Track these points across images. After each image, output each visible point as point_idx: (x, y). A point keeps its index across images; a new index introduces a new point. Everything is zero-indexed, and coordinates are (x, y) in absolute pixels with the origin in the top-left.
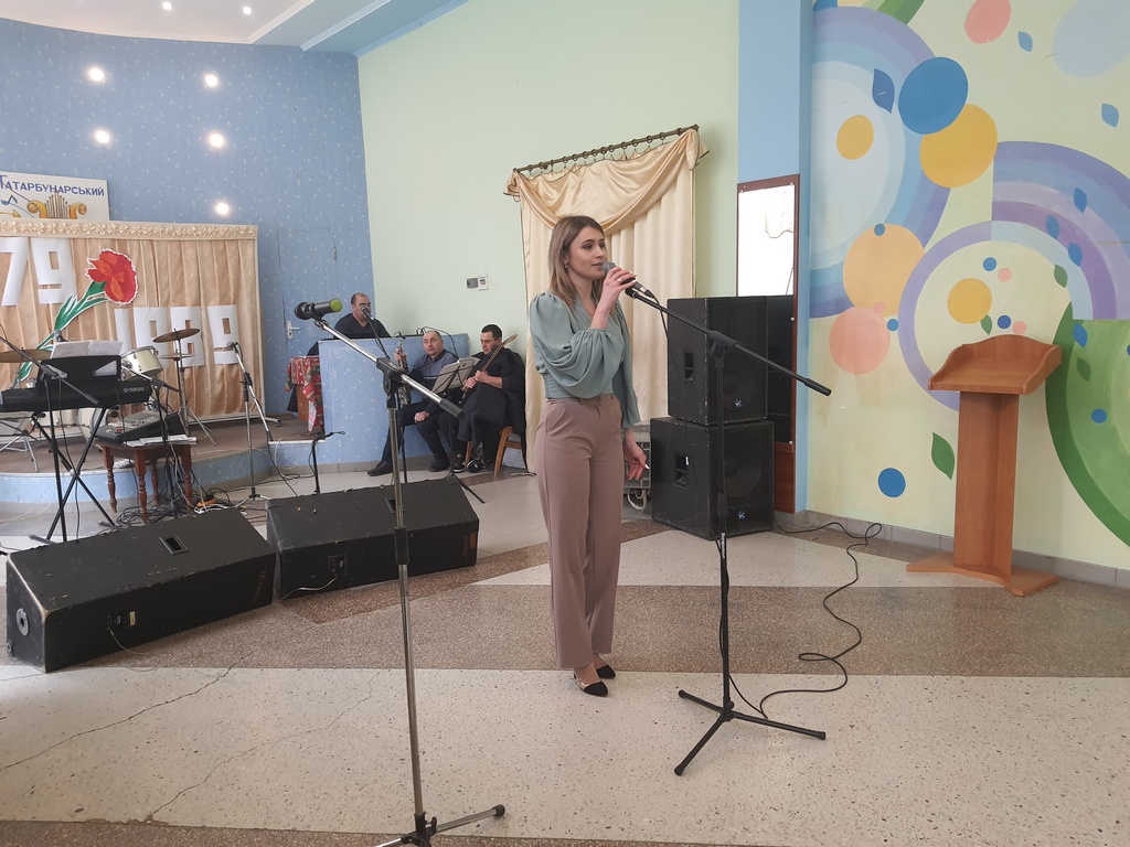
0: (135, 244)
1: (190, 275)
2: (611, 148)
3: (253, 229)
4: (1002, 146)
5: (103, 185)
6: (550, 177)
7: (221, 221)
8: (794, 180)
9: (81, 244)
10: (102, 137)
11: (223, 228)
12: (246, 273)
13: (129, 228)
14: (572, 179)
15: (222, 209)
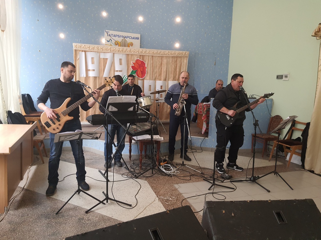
0: (147, 57)
1: (164, 69)
7: (176, 49)
12: (183, 69)
13: (146, 51)
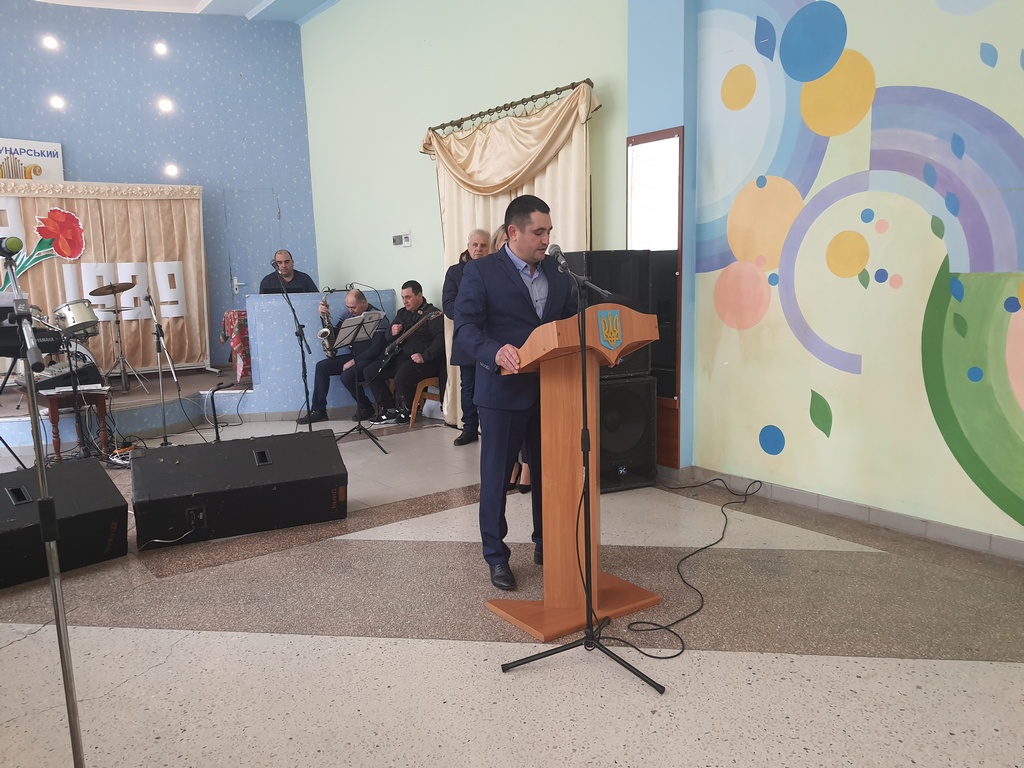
0: (82, 203)
1: (136, 232)
2: (513, 105)
3: (197, 189)
4: (882, 93)
5: (57, 147)
6: (460, 135)
7: (170, 181)
8: (680, 132)
9: (29, 203)
10: (57, 102)
11: (167, 188)
12: (191, 231)
13: (76, 188)
14: (479, 136)
15: (172, 170)
